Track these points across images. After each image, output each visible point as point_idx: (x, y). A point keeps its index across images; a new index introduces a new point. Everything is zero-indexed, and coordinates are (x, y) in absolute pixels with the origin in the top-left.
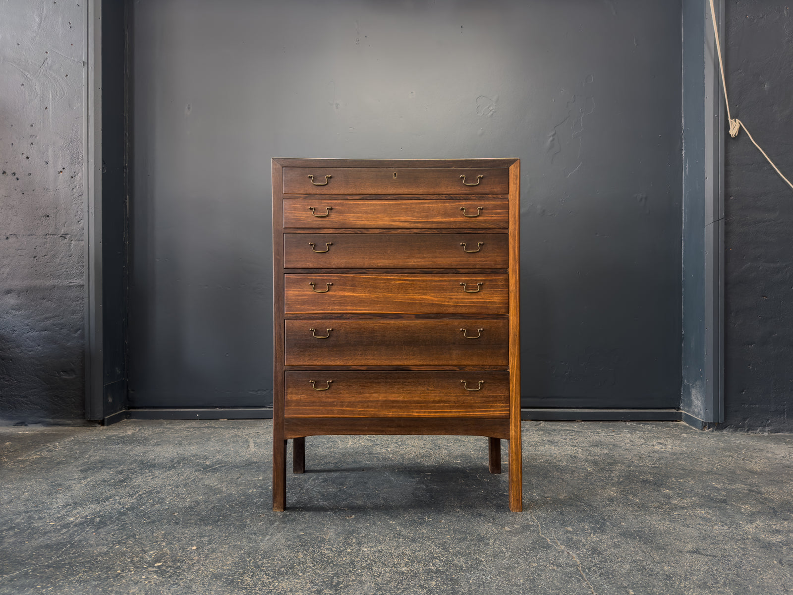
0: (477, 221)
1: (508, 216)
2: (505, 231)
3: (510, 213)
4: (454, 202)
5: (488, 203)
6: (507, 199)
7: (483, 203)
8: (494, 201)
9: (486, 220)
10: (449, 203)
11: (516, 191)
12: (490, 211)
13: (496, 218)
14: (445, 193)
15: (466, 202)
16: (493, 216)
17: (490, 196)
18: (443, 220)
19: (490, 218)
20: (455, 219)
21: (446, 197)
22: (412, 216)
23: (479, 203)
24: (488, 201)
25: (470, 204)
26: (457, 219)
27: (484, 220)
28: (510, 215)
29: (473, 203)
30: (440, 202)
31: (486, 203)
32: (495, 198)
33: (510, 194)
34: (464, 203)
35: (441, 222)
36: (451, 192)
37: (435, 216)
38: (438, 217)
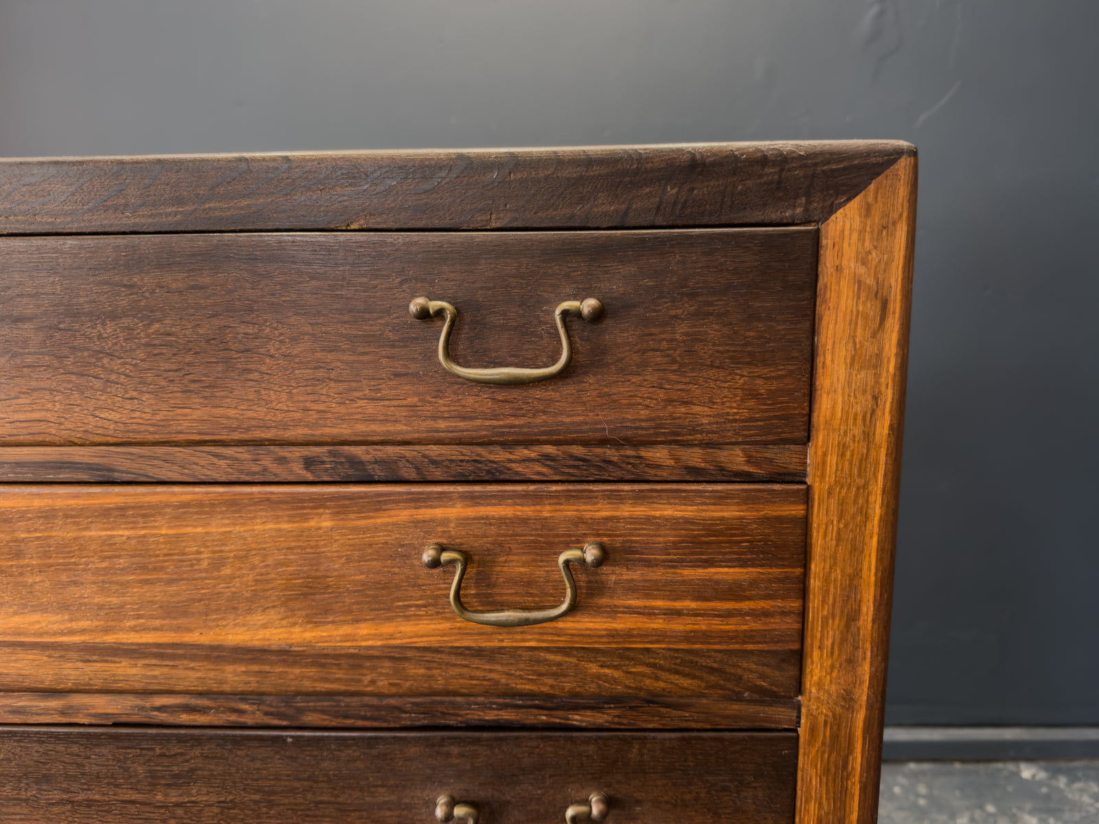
0: (562, 642)
1: (803, 614)
2: (781, 714)
3: (815, 583)
4: (379, 504)
5: (641, 511)
6: (797, 477)
7: (603, 511)
8: (686, 499)
9: (629, 635)
10: (342, 507)
11: (871, 416)
12: (657, 574)
13: (703, 625)
14: (300, 432)
15: (473, 499)
16: (678, 613)
17: (659, 454)
18: (301, 635)
19: (658, 624)
20: (387, 628)
21: (309, 463)
22: (64, 607)
23: (570, 511)
24: (639, 498)
25: (502, 521)
26: (408, 628)
27: (613, 634)
28: (814, 602)
29: (528, 511)
30: (268, 501)
31: (626, 510)
32: (696, 475)
33: (820, 437)
34: (456, 511)
35: (286, 655)
36: (344, 431)
37: (238, 605)
38: (259, 618)
